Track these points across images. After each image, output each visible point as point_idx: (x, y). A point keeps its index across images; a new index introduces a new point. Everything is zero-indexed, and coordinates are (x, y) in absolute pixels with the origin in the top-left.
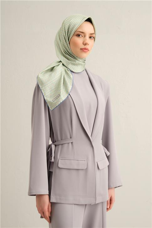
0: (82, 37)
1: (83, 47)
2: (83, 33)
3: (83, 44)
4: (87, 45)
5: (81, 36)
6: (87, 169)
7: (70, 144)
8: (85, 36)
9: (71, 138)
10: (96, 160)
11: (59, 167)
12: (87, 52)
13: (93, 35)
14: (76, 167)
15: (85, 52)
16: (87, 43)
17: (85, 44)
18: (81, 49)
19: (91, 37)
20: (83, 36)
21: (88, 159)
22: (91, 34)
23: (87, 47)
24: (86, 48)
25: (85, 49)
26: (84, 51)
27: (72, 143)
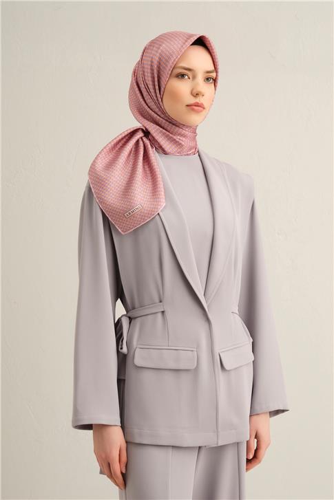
0: (189, 78)
1: (192, 100)
2: (189, 70)
3: (192, 94)
4: (201, 97)
5: (186, 77)
6: (197, 369)
7: (160, 315)
8: (194, 77)
9: (161, 302)
10: (217, 350)
11: (136, 366)
12: (201, 111)
13: (211, 74)
14: (172, 365)
15: (198, 112)
16: (200, 92)
17: (197, 95)
18: (187, 106)
19: (208, 79)
20: (191, 77)
21: (198, 347)
22: (208, 72)
23: (200, 100)
24: (198, 103)
25: (197, 105)
26: (193, 110)
27: (163, 312)
